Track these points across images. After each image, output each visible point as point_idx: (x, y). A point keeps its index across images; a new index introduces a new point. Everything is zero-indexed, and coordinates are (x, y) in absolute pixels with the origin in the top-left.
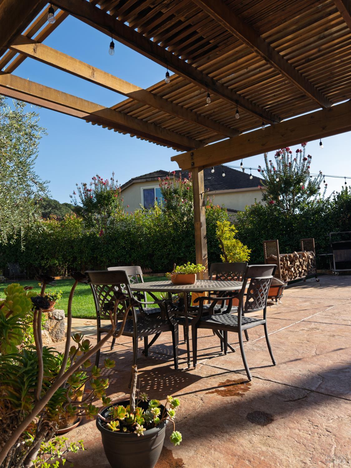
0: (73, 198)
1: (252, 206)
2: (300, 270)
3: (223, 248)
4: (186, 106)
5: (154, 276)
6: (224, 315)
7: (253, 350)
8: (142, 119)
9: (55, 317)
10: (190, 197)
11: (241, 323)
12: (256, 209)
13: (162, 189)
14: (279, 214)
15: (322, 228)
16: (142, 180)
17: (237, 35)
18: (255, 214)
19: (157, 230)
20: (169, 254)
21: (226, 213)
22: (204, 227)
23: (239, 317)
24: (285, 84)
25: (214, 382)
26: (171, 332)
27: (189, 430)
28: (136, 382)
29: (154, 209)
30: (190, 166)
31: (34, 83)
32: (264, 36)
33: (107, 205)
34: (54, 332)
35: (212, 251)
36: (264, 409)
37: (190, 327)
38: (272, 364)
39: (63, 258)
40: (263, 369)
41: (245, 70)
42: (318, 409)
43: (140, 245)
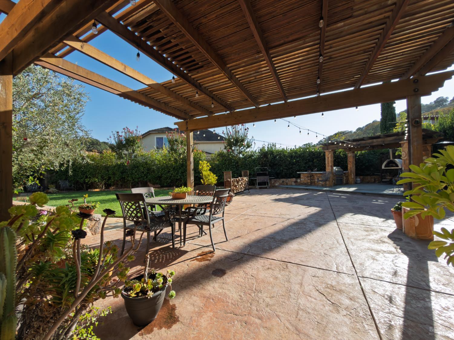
0: (110, 140)
1: (219, 151)
2: (241, 186)
3: (203, 176)
4: (184, 96)
5: (161, 190)
6: (202, 215)
7: (217, 233)
8: (157, 100)
9: (94, 219)
10: (185, 144)
11: (211, 220)
12: (220, 153)
13: (168, 139)
14: (232, 157)
15: (252, 165)
16: (156, 132)
17: (214, 63)
18: (220, 156)
19: (164, 162)
20: (171, 177)
21: (205, 154)
22: (192, 164)
23: (210, 216)
24: (238, 92)
25: (195, 254)
26: (171, 227)
27: (180, 285)
28: (148, 264)
29: (163, 150)
30: (185, 129)
31: (81, 67)
32: (228, 66)
33: (132, 146)
34: (93, 229)
35: (196, 175)
36: (221, 267)
37: (182, 223)
38: (226, 240)
39: (101, 177)
40: (221, 244)
41: (218, 82)
42: (248, 264)
43: (154, 171)
